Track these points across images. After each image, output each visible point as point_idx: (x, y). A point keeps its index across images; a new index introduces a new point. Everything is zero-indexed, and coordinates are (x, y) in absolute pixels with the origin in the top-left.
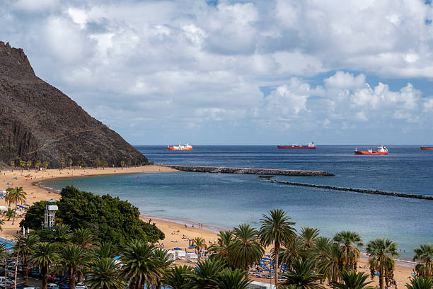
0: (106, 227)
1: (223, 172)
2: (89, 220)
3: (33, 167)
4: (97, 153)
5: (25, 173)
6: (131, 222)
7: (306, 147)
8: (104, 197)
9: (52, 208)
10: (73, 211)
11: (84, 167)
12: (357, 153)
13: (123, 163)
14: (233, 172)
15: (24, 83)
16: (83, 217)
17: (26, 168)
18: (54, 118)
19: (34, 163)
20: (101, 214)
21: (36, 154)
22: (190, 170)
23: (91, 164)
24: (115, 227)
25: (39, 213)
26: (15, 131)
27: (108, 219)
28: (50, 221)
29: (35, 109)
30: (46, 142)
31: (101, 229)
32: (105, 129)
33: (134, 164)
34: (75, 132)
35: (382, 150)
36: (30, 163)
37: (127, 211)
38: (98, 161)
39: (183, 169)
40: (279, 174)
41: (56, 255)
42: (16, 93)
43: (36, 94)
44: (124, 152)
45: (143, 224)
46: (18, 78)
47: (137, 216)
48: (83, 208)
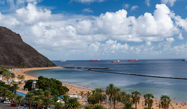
0: (53, 89)
1: (77, 68)
2: (47, 87)
3: (23, 68)
4: (41, 63)
5: (21, 69)
6: (60, 87)
7: (97, 60)
8: (51, 79)
9: (34, 82)
10: (42, 84)
11: (38, 67)
12: (112, 62)
13: (49, 66)
14: (80, 68)
15: (20, 44)
16: (45, 86)
17: (21, 68)
18: (29, 53)
19: (23, 66)
20: (51, 85)
21: (24, 64)
22: (68, 68)
23: (39, 67)
24: (55, 88)
25: (30, 83)
26: (18, 57)
27: (53, 86)
28: (34, 86)
29: (23, 51)
30: (27, 60)
31: (51, 89)
32: (43, 56)
33: (52, 66)
34: (35, 57)
35: (119, 61)
36: (22, 66)
37: (58, 83)
38: (42, 65)
39: (66, 67)
40: (93, 68)
41: (41, 100)
42: (18, 46)
43: (24, 47)
44: (49, 63)
45: (63, 87)
46: (18, 42)
47: (61, 85)
48: (45, 83)
